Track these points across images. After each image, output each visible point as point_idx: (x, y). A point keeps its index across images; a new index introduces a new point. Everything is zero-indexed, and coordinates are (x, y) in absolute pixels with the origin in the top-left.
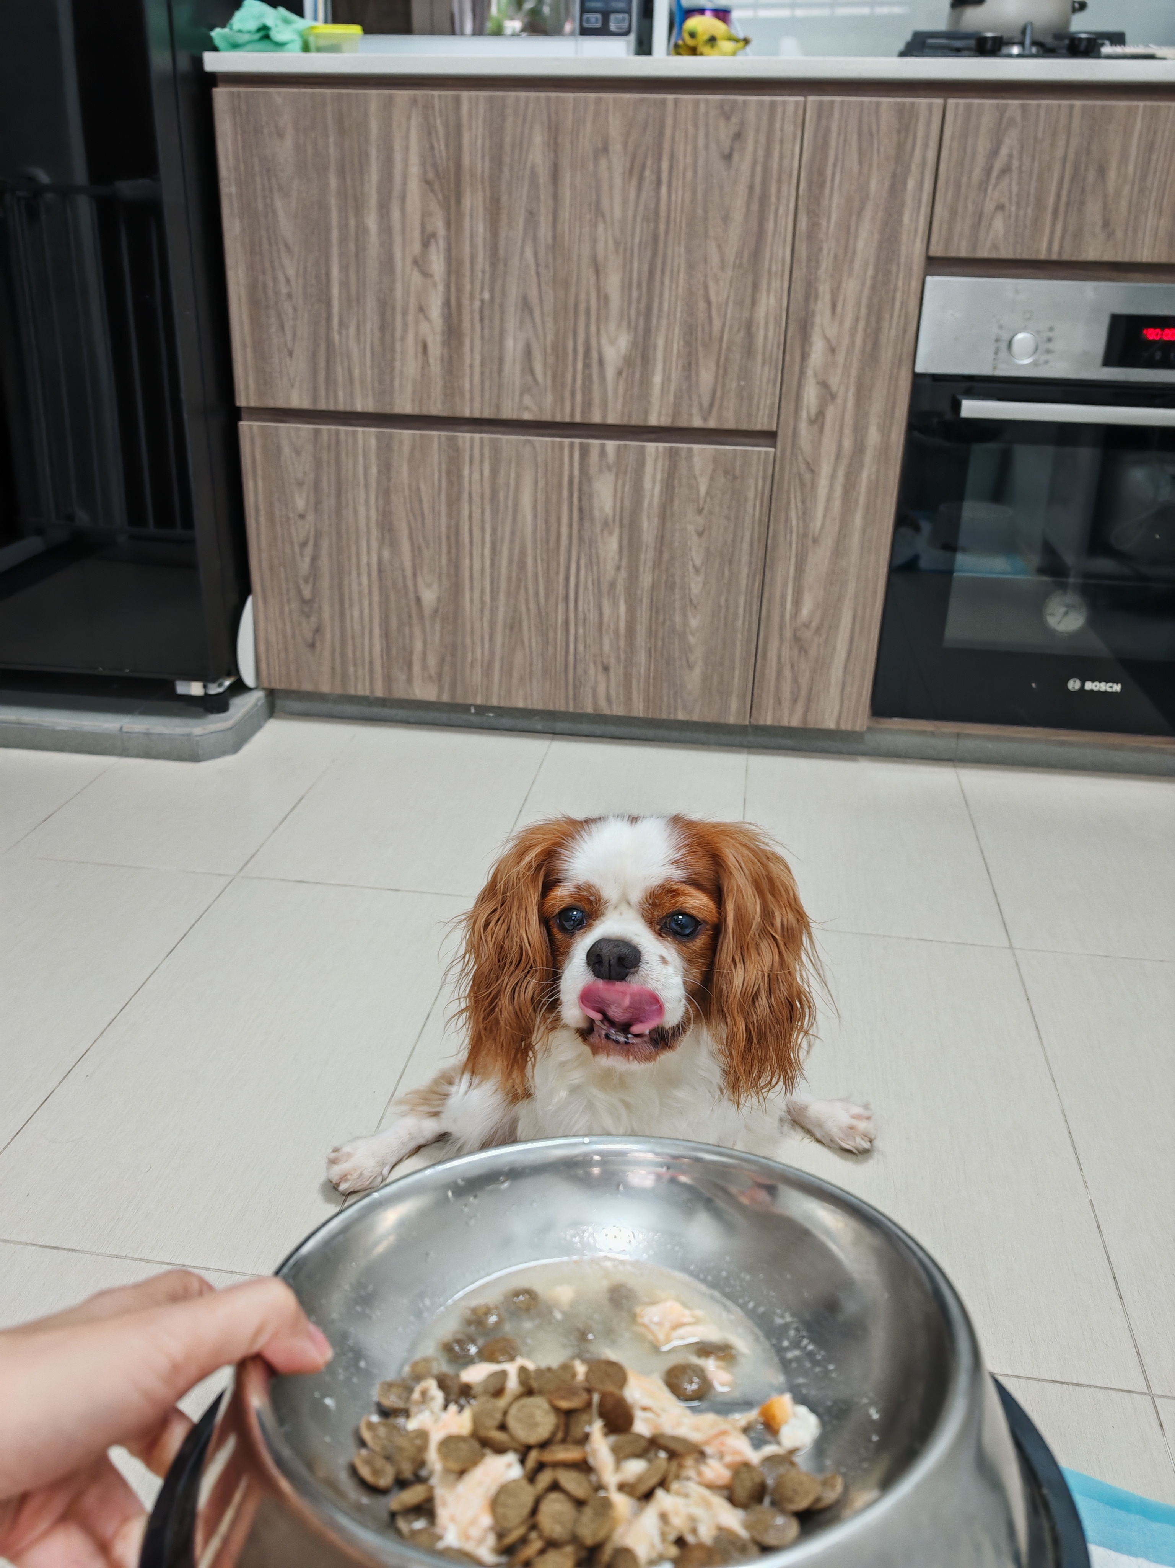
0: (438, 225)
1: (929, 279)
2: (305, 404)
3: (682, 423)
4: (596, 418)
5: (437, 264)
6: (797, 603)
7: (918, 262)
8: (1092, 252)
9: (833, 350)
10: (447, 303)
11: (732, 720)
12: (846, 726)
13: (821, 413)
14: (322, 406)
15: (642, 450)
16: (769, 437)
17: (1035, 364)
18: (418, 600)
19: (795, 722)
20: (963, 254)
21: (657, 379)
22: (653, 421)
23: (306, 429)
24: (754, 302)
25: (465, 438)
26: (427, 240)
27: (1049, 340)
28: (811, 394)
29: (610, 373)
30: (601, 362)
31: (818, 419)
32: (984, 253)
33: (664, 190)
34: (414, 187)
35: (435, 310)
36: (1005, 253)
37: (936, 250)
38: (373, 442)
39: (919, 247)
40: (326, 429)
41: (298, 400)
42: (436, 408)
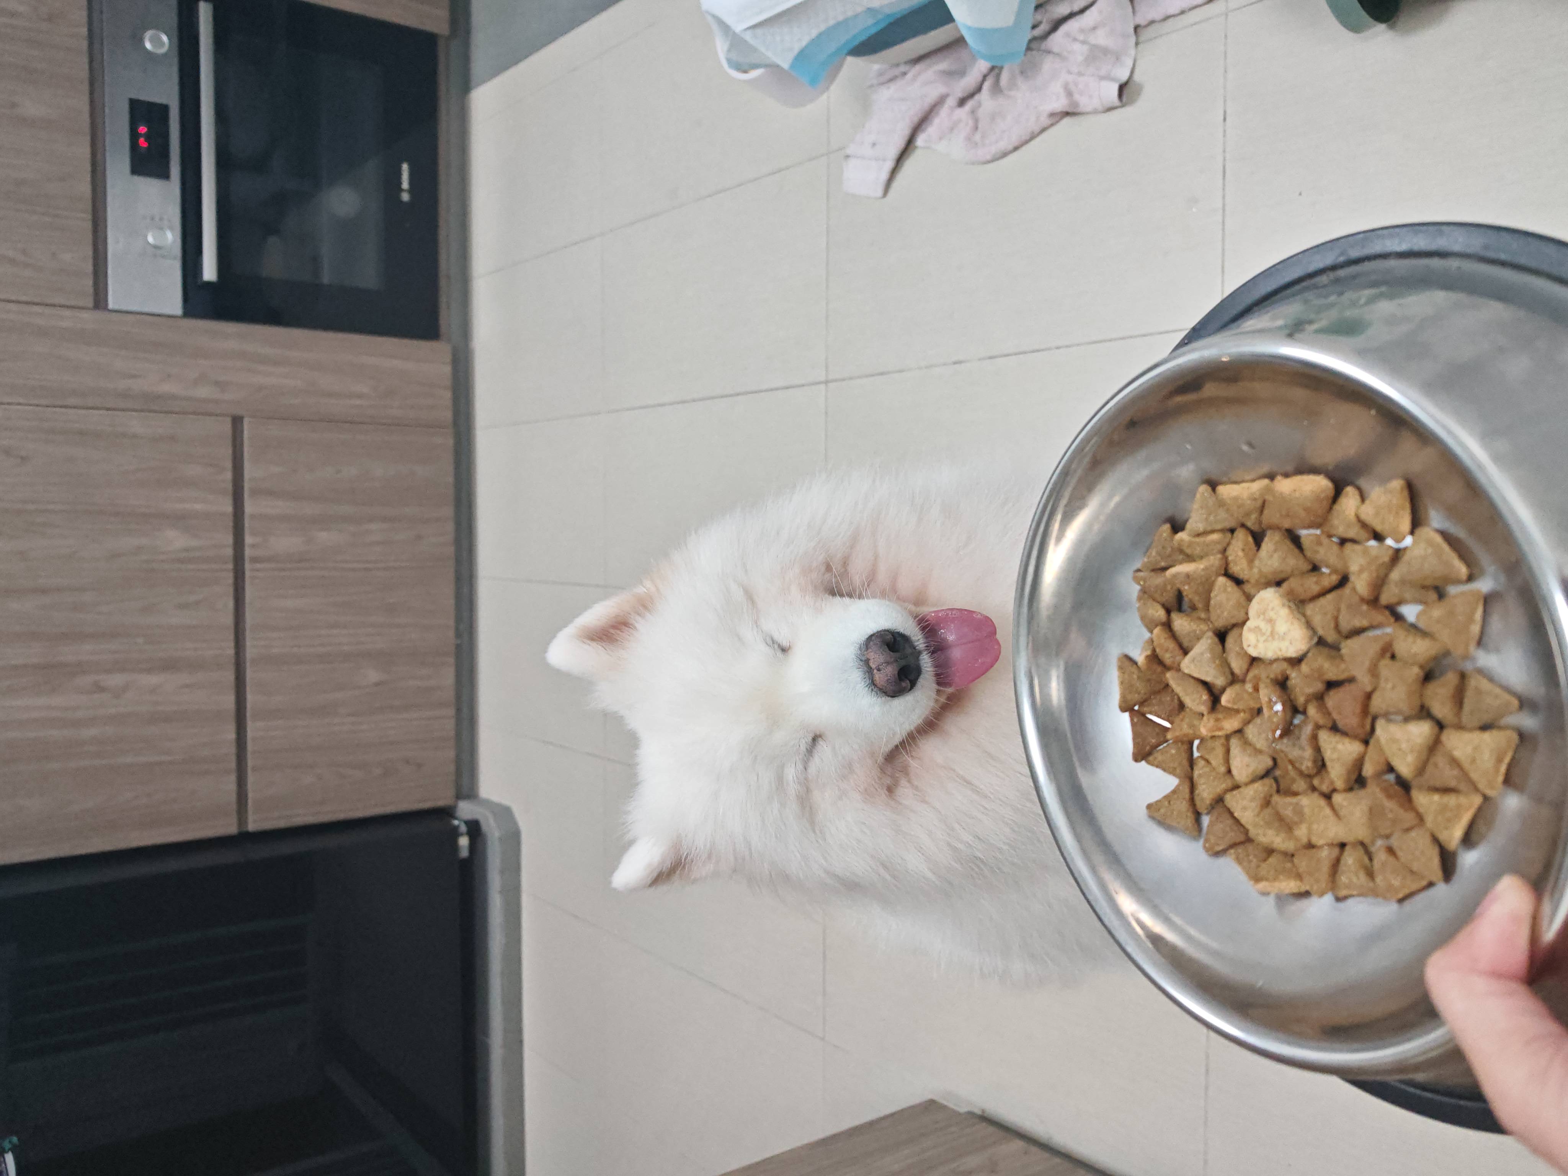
0: (86, 680)
1: (111, 306)
2: (233, 778)
3: (229, 487)
4: (229, 552)
5: (116, 680)
6: (360, 396)
7: (99, 315)
8: (85, 188)
9: (169, 376)
10: (149, 671)
11: (451, 442)
12: (448, 358)
13: (217, 383)
14: (233, 765)
15: (253, 517)
16: (237, 422)
17: (171, 228)
18: (377, 684)
19: (448, 395)
20: (90, 282)
21: (198, 507)
22: (229, 509)
23: (251, 778)
24: (135, 436)
25: (251, 652)
26: (99, 688)
27: (152, 219)
28: (203, 392)
29: (194, 543)
30: (186, 550)
31: (221, 385)
32: (89, 267)
33: (51, 507)
34: (57, 700)
35: (153, 680)
36: (89, 252)
37: (90, 303)
38: (260, 724)
39: (85, 315)
40: (250, 763)
41: (230, 784)
42: (229, 676)
